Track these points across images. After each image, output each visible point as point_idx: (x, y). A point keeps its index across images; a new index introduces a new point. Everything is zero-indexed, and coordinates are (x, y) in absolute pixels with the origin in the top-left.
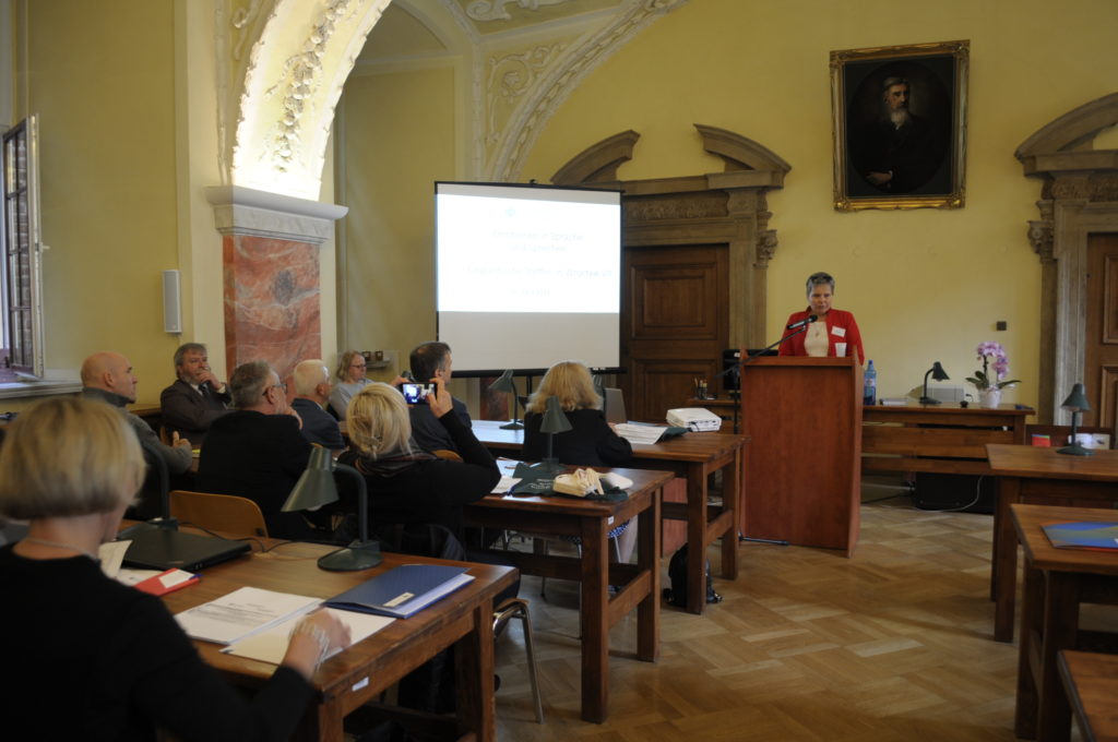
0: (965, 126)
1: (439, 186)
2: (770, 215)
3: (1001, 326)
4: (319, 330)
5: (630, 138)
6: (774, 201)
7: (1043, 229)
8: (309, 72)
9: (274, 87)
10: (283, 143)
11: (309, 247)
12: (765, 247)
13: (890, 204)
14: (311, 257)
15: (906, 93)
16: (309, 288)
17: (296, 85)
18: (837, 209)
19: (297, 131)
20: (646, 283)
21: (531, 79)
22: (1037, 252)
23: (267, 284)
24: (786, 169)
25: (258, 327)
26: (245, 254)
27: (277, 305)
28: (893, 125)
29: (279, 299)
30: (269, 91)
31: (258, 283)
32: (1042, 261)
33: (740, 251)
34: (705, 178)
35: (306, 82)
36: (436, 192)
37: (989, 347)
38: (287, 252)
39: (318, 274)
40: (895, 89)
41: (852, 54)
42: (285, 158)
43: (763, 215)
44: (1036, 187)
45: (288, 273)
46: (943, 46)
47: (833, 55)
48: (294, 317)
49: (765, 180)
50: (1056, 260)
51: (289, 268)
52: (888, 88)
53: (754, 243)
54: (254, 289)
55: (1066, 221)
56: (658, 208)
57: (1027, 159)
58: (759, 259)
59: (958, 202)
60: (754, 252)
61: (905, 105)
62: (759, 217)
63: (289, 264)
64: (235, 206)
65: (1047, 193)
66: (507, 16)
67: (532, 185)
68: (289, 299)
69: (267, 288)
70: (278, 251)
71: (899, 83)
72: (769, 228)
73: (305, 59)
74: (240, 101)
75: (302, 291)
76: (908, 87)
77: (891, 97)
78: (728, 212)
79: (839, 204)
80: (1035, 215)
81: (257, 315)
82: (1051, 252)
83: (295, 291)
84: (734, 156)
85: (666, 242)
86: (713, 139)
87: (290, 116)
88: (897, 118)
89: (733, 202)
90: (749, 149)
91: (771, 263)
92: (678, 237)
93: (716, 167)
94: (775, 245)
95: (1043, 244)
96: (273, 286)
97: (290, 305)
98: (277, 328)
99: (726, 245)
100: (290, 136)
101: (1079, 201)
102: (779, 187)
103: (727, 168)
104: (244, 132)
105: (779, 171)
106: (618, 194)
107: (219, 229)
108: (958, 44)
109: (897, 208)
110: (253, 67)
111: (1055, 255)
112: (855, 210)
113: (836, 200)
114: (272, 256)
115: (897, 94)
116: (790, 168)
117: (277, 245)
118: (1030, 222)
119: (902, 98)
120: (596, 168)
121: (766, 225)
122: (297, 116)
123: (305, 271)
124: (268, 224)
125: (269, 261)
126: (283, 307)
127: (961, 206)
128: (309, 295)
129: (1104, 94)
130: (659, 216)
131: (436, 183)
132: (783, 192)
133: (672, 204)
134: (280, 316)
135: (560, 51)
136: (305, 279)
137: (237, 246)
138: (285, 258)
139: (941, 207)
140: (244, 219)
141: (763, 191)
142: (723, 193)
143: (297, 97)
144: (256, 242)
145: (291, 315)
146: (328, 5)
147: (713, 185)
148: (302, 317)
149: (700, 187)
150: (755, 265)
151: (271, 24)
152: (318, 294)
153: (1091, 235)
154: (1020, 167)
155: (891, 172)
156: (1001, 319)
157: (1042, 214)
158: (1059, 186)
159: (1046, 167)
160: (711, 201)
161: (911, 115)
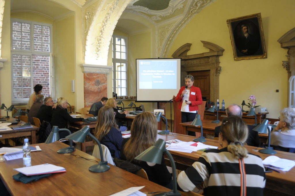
0: (264, 36)
2: (220, 62)
3: (277, 91)
4: (107, 91)
7: (287, 63)
8: (100, 40)
9: (93, 44)
10: (97, 54)
11: (104, 74)
12: (218, 70)
13: (248, 58)
14: (105, 77)
15: (247, 28)
16: (104, 83)
17: (98, 42)
19: (99, 51)
22: (287, 70)
23: (93, 82)
24: (223, 50)
25: (91, 91)
26: (88, 77)
27: (96, 87)
28: (245, 37)
29: (96, 85)
30: (92, 44)
31: (91, 82)
32: (288, 72)
33: (212, 72)
34: (203, 54)
35: (100, 42)
37: (251, 97)
38: (98, 76)
39: (106, 80)
40: (244, 28)
41: (232, 20)
42: (97, 57)
44: (286, 51)
45: (99, 80)
46: (253, 15)
47: (227, 21)
48: (100, 89)
50: (291, 72)
51: (99, 79)
52: (242, 28)
53: (215, 69)
54: (90, 83)
55: (294, 61)
57: (282, 43)
58: (216, 73)
59: (265, 57)
61: (247, 32)
62: (217, 63)
63: (99, 78)
64: (84, 67)
65: (288, 53)
66: (160, 19)
67: (159, 58)
68: (99, 85)
69: (93, 83)
70: (96, 76)
71: (245, 26)
72: (220, 66)
73: (99, 37)
74: (85, 47)
75: (102, 83)
76: (247, 27)
77: (243, 30)
78: (209, 62)
79: (235, 59)
80: (286, 59)
81: (90, 88)
82: (289, 69)
83: (100, 84)
85: (197, 70)
86: (206, 44)
87: (97, 49)
88: (246, 35)
89: (210, 60)
91: (220, 75)
92: (199, 69)
93: (207, 51)
94: (221, 70)
95: (287, 66)
96: (95, 83)
97: (99, 87)
98: (95, 91)
99: (209, 70)
100: (98, 53)
103: (210, 51)
104: (86, 53)
106: (180, 59)
107: (83, 72)
108: (257, 14)
109: (250, 59)
110: (87, 40)
111: (290, 71)
112: (239, 60)
114: (94, 77)
115: (245, 29)
117: (96, 75)
118: (283, 61)
120: (181, 53)
121: (218, 65)
122: (99, 48)
123: (103, 80)
124: (93, 71)
125: (94, 78)
126: (97, 87)
127: (266, 57)
128: (104, 84)
130: (195, 63)
131: (136, 59)
132: (223, 56)
134: (96, 89)
135: (172, 26)
136: (103, 81)
137: (86, 75)
138: (98, 77)
139: (261, 58)
140: (87, 70)
141: (218, 56)
142: (208, 57)
143: (98, 45)
144: (91, 74)
145: (99, 88)
146: (102, 26)
147: (205, 55)
148: (102, 89)
149: (202, 56)
150: (216, 75)
151: (89, 32)
152: (106, 84)
154: (280, 45)
155: (247, 50)
156: (277, 89)
157: (288, 59)
158: (291, 51)
159: (286, 45)
160: (206, 59)
161: (249, 34)
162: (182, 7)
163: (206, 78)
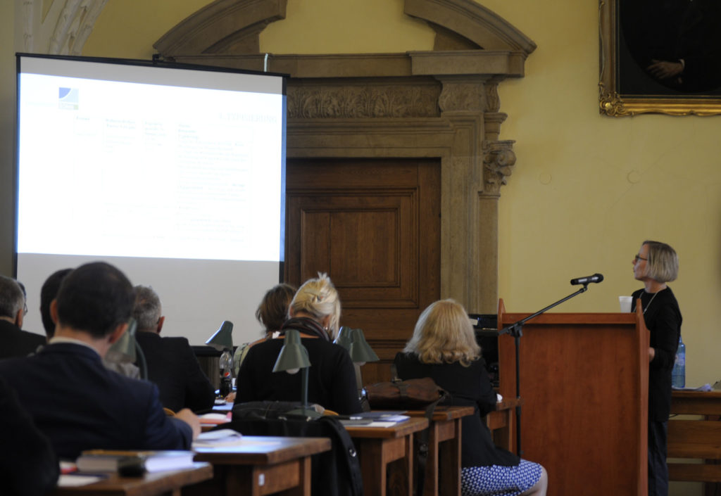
1: (23, 59)
2: (503, 117)
6: (508, 94)
12: (497, 165)
13: (680, 107)
18: (603, 112)
20: (304, 214)
24: (530, 48)
33: (455, 172)
34: (407, 57)
36: (18, 71)
43: (493, 117)
49: (499, 66)
53: (480, 159)
56: (329, 99)
58: (486, 182)
60: (480, 174)
62: (487, 120)
67: (156, 62)
72: (502, 137)
78: (439, 111)
79: (607, 105)
84: (451, 26)
89: (448, 96)
90: (474, 16)
91: (504, 190)
92: (362, 146)
93: (419, 40)
94: (513, 163)
99: (437, 161)
102: (519, 76)
103: (437, 43)
105: (518, 50)
106: (280, 79)
109: (692, 114)
112: (631, 115)
113: (603, 99)
116: (534, 47)
121: (497, 132)
130: (330, 112)
131: (19, 56)
132: (523, 81)
133: (351, 94)
141: (493, 80)
142: (435, 82)
147: (419, 69)
149: (398, 70)
150: (480, 193)
155: (682, 61)
160: (415, 92)
163: (396, 209)
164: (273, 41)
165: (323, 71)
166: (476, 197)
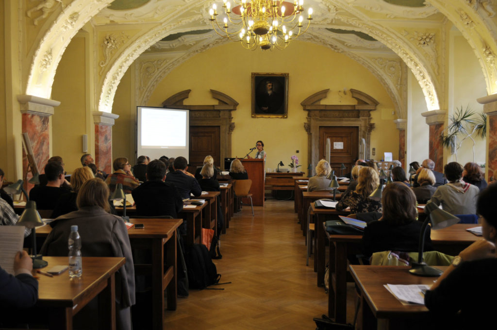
0: (288, 96)
1: (138, 108)
2: (233, 118)
3: (298, 152)
4: (111, 152)
5: (188, 91)
6: (233, 113)
7: (308, 125)
8: (116, 78)
9: (109, 83)
10: (107, 98)
12: (231, 127)
13: (267, 116)
14: (110, 130)
15: (272, 86)
18: (252, 117)
20: (193, 137)
21: (156, 70)
22: (307, 131)
25: (102, 151)
26: (100, 130)
28: (268, 94)
29: (105, 143)
32: (308, 134)
33: (224, 128)
34: (213, 106)
35: (115, 80)
40: (269, 84)
41: (258, 74)
42: (107, 102)
43: (230, 118)
44: (306, 113)
46: (282, 74)
47: (252, 74)
49: (232, 108)
50: (311, 134)
51: (107, 134)
52: (267, 84)
53: (228, 126)
54: (101, 140)
55: (313, 123)
56: (198, 114)
57: (304, 105)
58: (229, 131)
59: (286, 116)
60: (228, 129)
61: (272, 89)
62: (229, 118)
63: (107, 132)
65: (309, 115)
71: (270, 83)
72: (232, 122)
73: (116, 75)
74: (102, 87)
75: (108, 140)
76: (273, 84)
77: (268, 86)
78: (220, 117)
80: (306, 121)
81: (102, 147)
82: (310, 131)
84: (222, 100)
86: (215, 94)
88: (270, 92)
89: (221, 113)
90: (227, 98)
91: (233, 132)
92: (205, 124)
93: (215, 103)
94: (234, 127)
95: (308, 128)
96: (104, 139)
98: (105, 151)
99: (219, 126)
100: (109, 96)
101: (317, 117)
102: (236, 110)
103: (219, 103)
104: (102, 96)
105: (235, 105)
106: (188, 111)
107: (94, 123)
108: (285, 74)
109: (269, 117)
110: (106, 78)
112: (258, 118)
113: (252, 114)
116: (238, 104)
117: (105, 127)
118: (305, 123)
119: (271, 87)
121: (231, 121)
122: (111, 90)
125: (104, 132)
126: (106, 145)
127: (287, 118)
128: (109, 142)
129: (323, 90)
133: (202, 113)
134: (105, 147)
135: (167, 62)
136: (109, 137)
137: (99, 127)
138: (106, 130)
139: (281, 118)
140: (102, 120)
141: (230, 111)
142: (219, 111)
143: (112, 85)
147: (216, 108)
148: (108, 148)
149: (212, 108)
152: (111, 142)
153: (320, 127)
154: (302, 107)
155: (268, 107)
156: (298, 150)
157: (308, 121)
158: (312, 114)
159: (309, 108)
160: (215, 113)
161: (273, 91)
162: (192, 44)
163: (211, 136)
164: (186, 102)
165: (196, 109)
166: (227, 134)
